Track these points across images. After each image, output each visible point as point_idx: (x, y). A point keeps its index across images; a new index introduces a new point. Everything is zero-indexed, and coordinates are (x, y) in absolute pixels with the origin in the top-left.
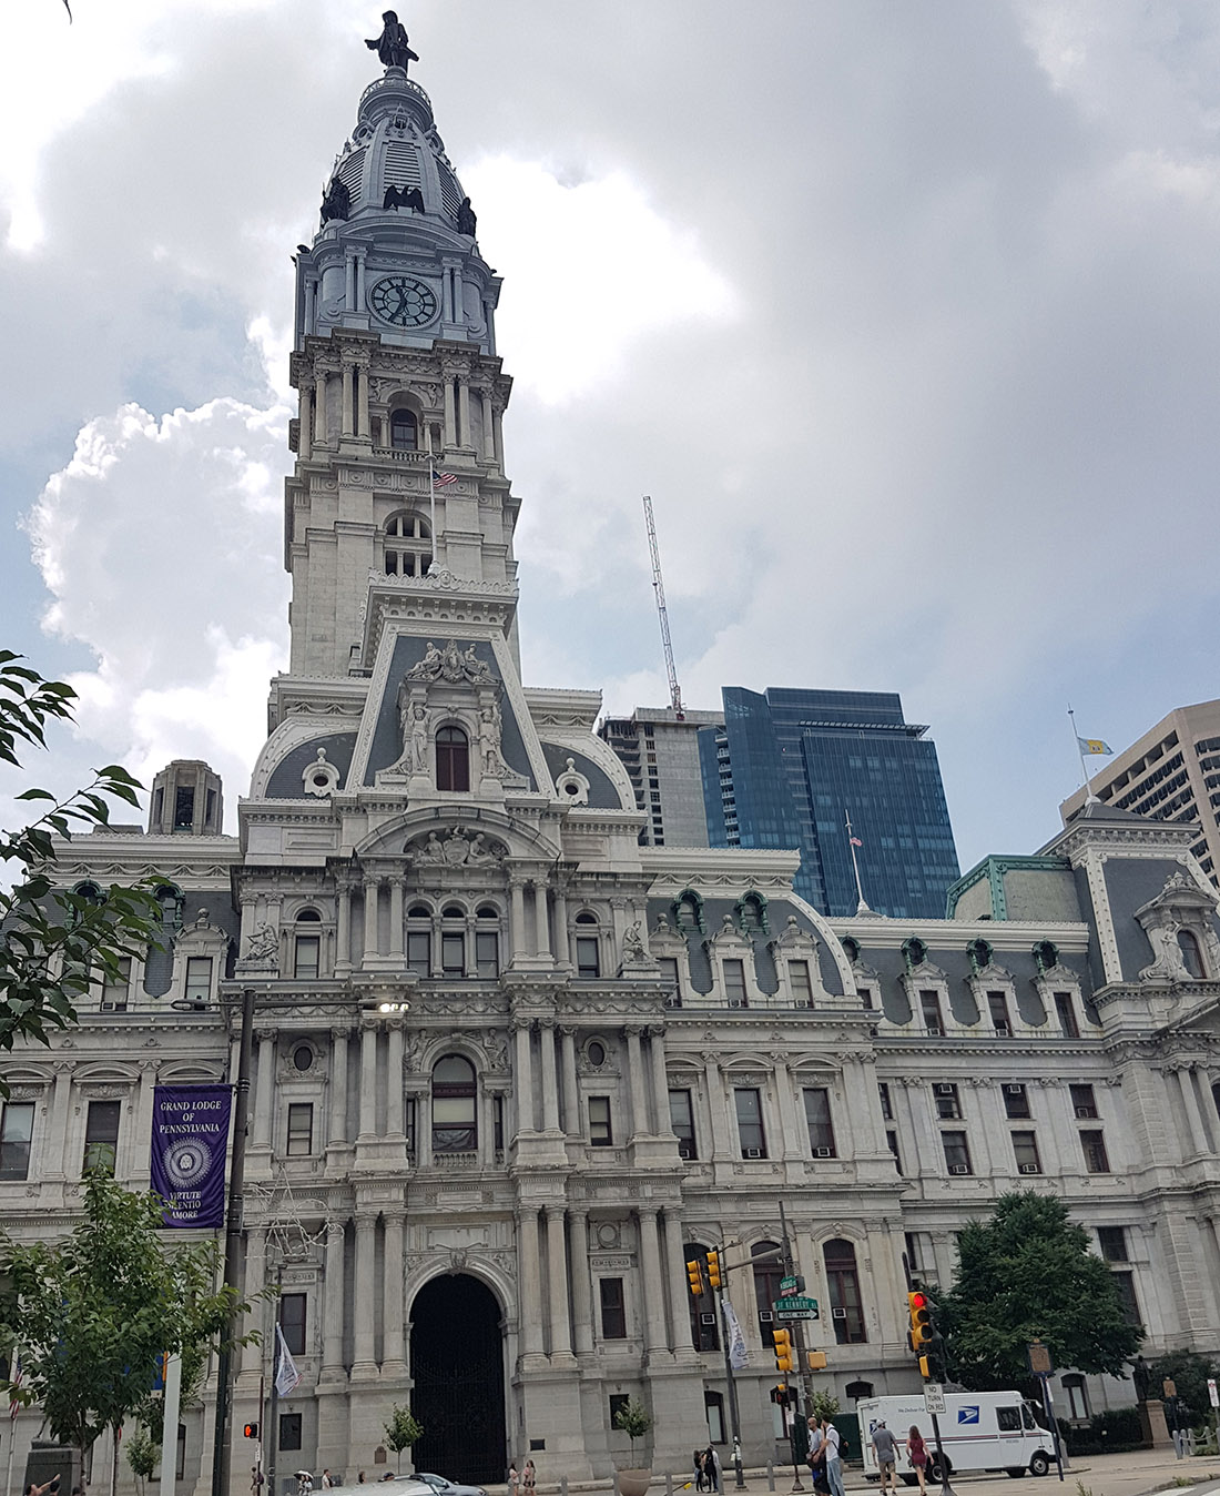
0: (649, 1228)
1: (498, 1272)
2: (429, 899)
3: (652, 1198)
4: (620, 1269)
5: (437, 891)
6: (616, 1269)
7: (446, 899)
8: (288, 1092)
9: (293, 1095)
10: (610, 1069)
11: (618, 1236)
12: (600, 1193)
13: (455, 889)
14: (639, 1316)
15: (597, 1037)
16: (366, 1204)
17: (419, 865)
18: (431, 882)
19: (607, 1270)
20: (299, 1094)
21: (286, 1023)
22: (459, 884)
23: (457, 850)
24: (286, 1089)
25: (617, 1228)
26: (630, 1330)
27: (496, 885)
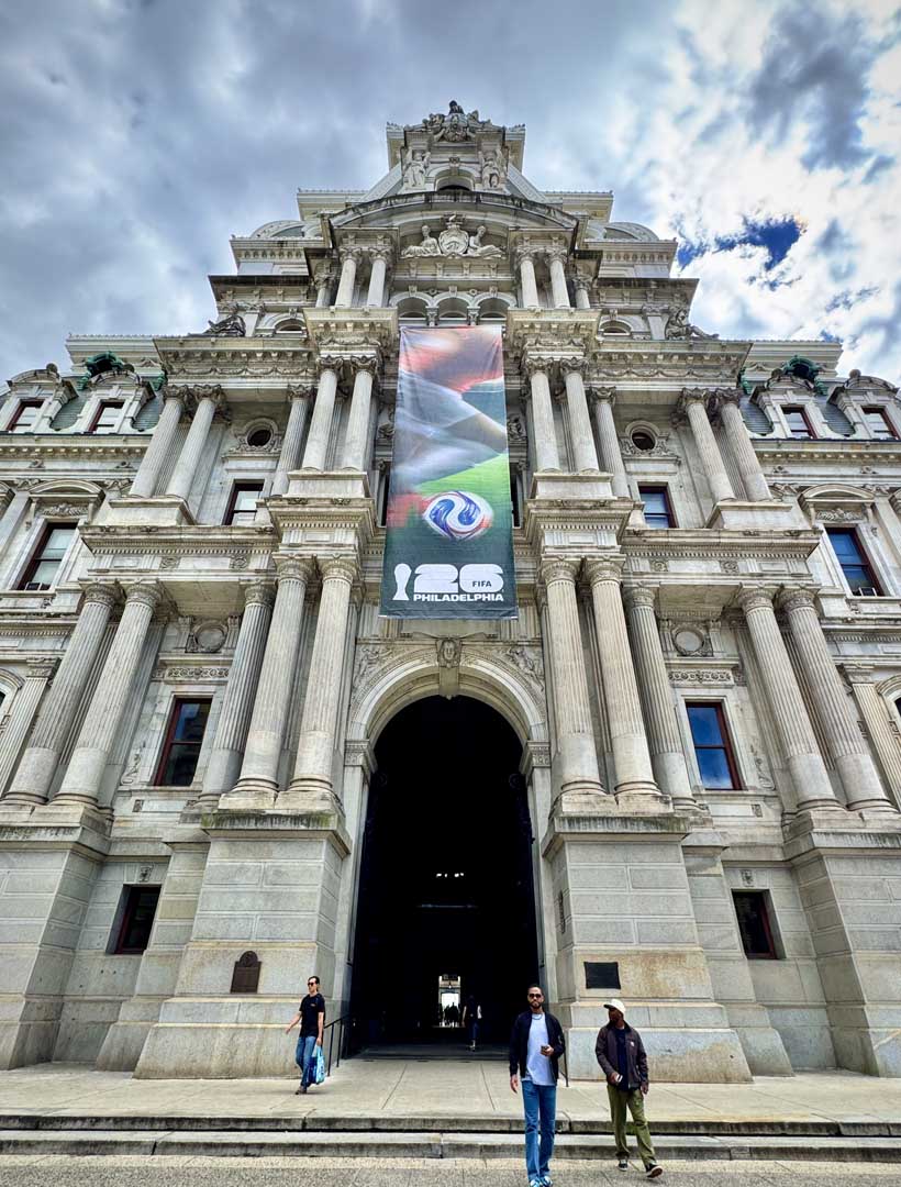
0: (762, 619)
1: (515, 675)
2: (423, 296)
3: (761, 575)
4: (718, 687)
5: (432, 288)
6: (709, 687)
7: (443, 296)
8: (234, 467)
9: (240, 470)
10: (664, 453)
11: (705, 642)
12: (673, 565)
13: (454, 283)
14: (762, 757)
15: (642, 422)
16: (292, 546)
17: (409, 256)
18: (425, 275)
19: (694, 687)
20: (247, 470)
21: (231, 384)
22: (457, 277)
23: (454, 239)
24: (232, 464)
25: (703, 632)
26: (749, 776)
27: (501, 277)
